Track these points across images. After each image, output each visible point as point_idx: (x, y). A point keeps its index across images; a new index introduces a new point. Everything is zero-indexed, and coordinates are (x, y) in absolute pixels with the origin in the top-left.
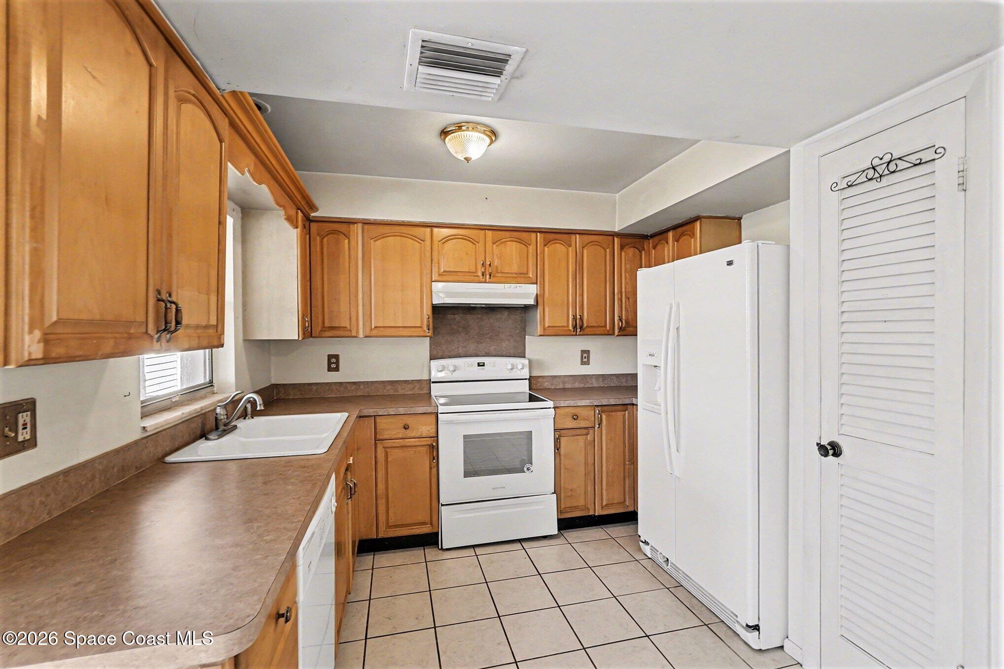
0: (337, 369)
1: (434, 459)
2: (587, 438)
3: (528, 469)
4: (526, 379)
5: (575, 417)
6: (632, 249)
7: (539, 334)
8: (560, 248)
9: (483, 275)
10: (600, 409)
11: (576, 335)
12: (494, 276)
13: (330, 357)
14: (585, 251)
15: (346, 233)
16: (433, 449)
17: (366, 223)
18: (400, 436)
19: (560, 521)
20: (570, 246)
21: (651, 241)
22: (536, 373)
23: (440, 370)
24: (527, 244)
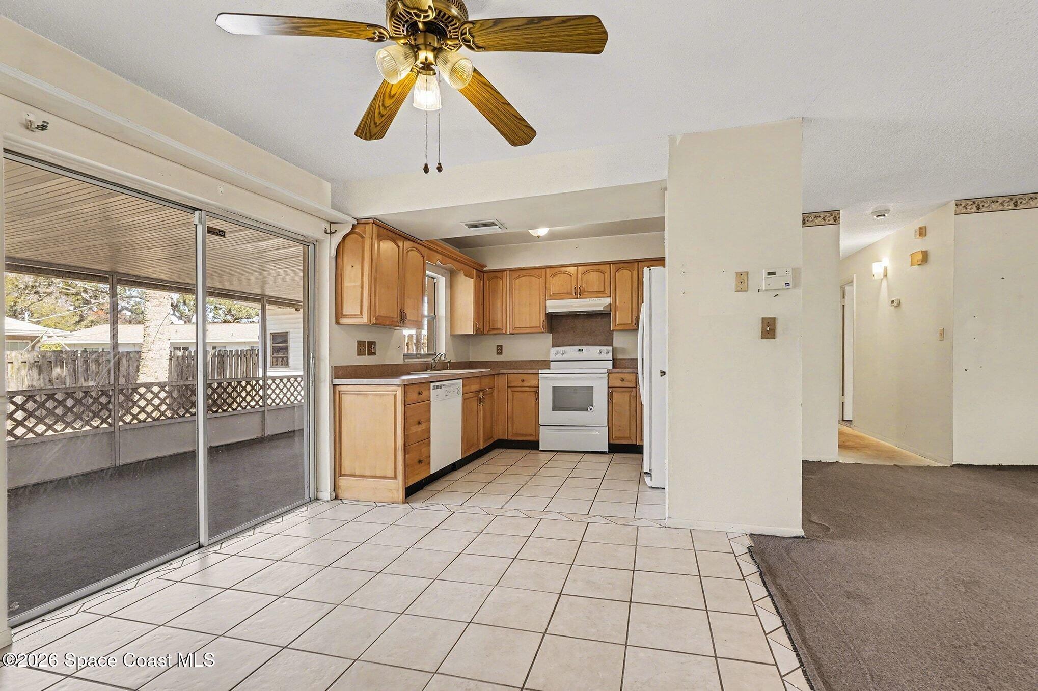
0: (501, 353)
1: (536, 399)
2: (630, 394)
3: (590, 410)
4: (610, 360)
5: (622, 380)
7: (612, 329)
8: (626, 272)
9: (575, 294)
12: (582, 294)
13: (498, 346)
15: (501, 277)
16: (536, 394)
17: (511, 270)
18: (519, 385)
19: (609, 444)
20: (633, 270)
22: (618, 357)
23: (554, 353)
24: (604, 272)
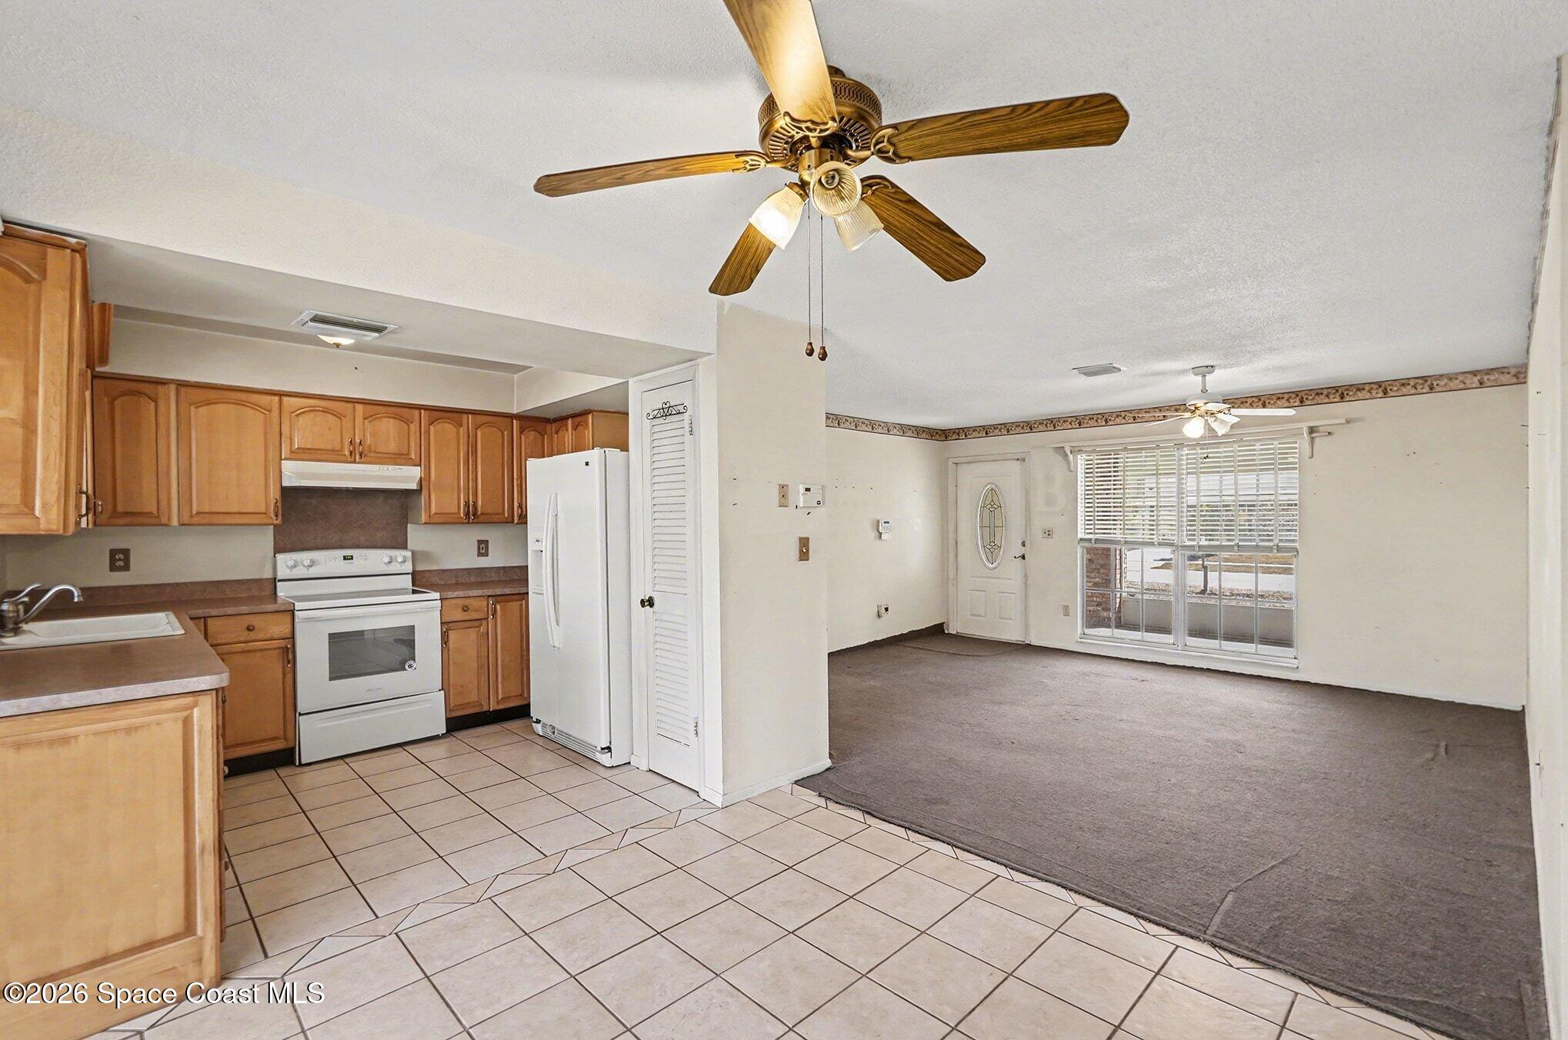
0: (124, 567)
1: (289, 663)
2: (479, 631)
3: (410, 666)
4: (408, 574)
5: (465, 609)
6: (533, 433)
7: (423, 522)
8: (448, 428)
9: (351, 455)
10: (494, 599)
11: (468, 523)
12: (365, 456)
13: (114, 551)
14: (479, 433)
15: (153, 395)
16: (288, 653)
17: (181, 384)
18: (242, 639)
19: (448, 720)
20: (461, 426)
21: (553, 425)
22: (420, 568)
23: (287, 564)
24: (408, 422)
